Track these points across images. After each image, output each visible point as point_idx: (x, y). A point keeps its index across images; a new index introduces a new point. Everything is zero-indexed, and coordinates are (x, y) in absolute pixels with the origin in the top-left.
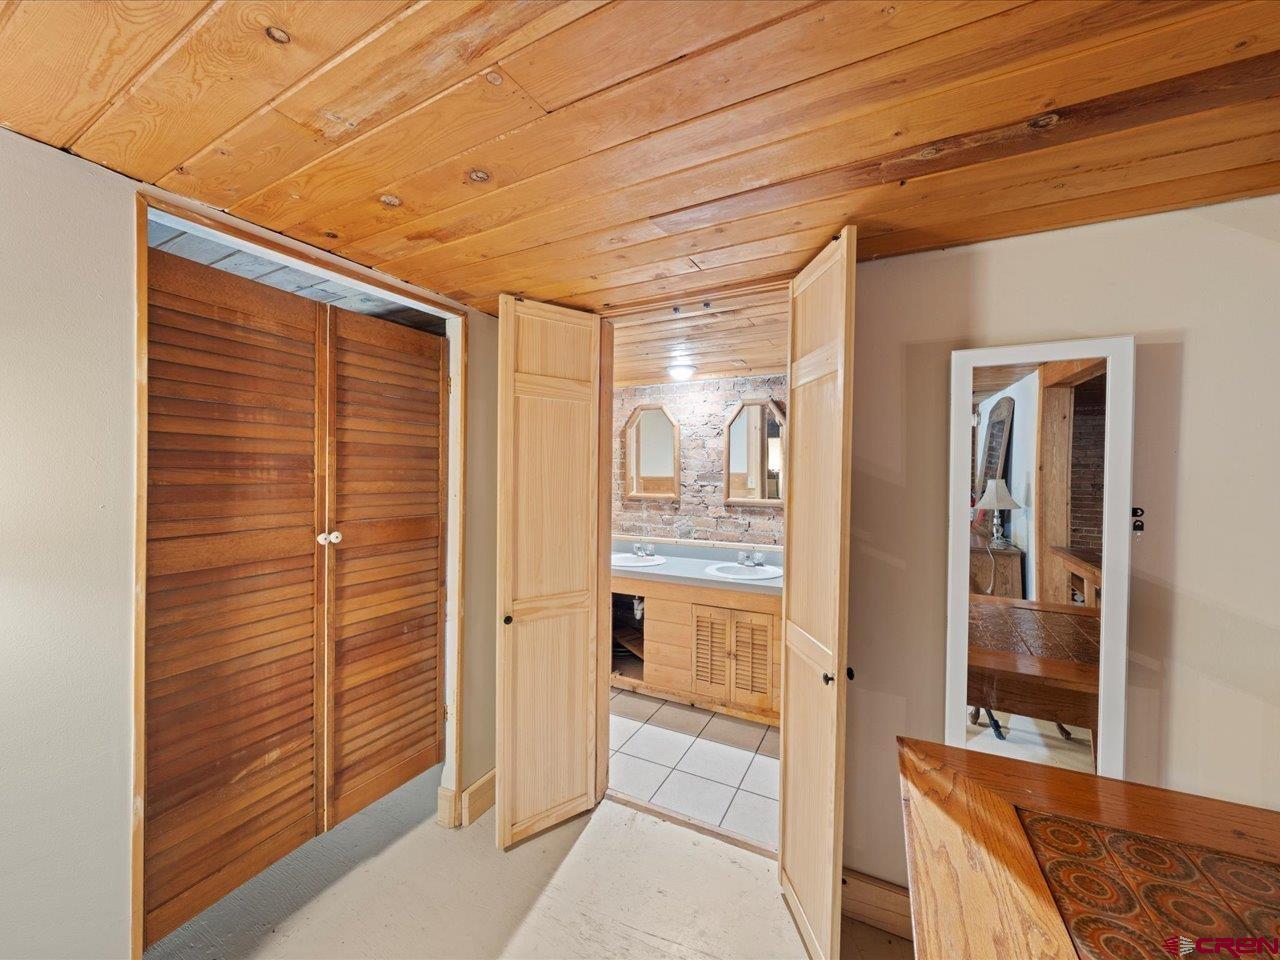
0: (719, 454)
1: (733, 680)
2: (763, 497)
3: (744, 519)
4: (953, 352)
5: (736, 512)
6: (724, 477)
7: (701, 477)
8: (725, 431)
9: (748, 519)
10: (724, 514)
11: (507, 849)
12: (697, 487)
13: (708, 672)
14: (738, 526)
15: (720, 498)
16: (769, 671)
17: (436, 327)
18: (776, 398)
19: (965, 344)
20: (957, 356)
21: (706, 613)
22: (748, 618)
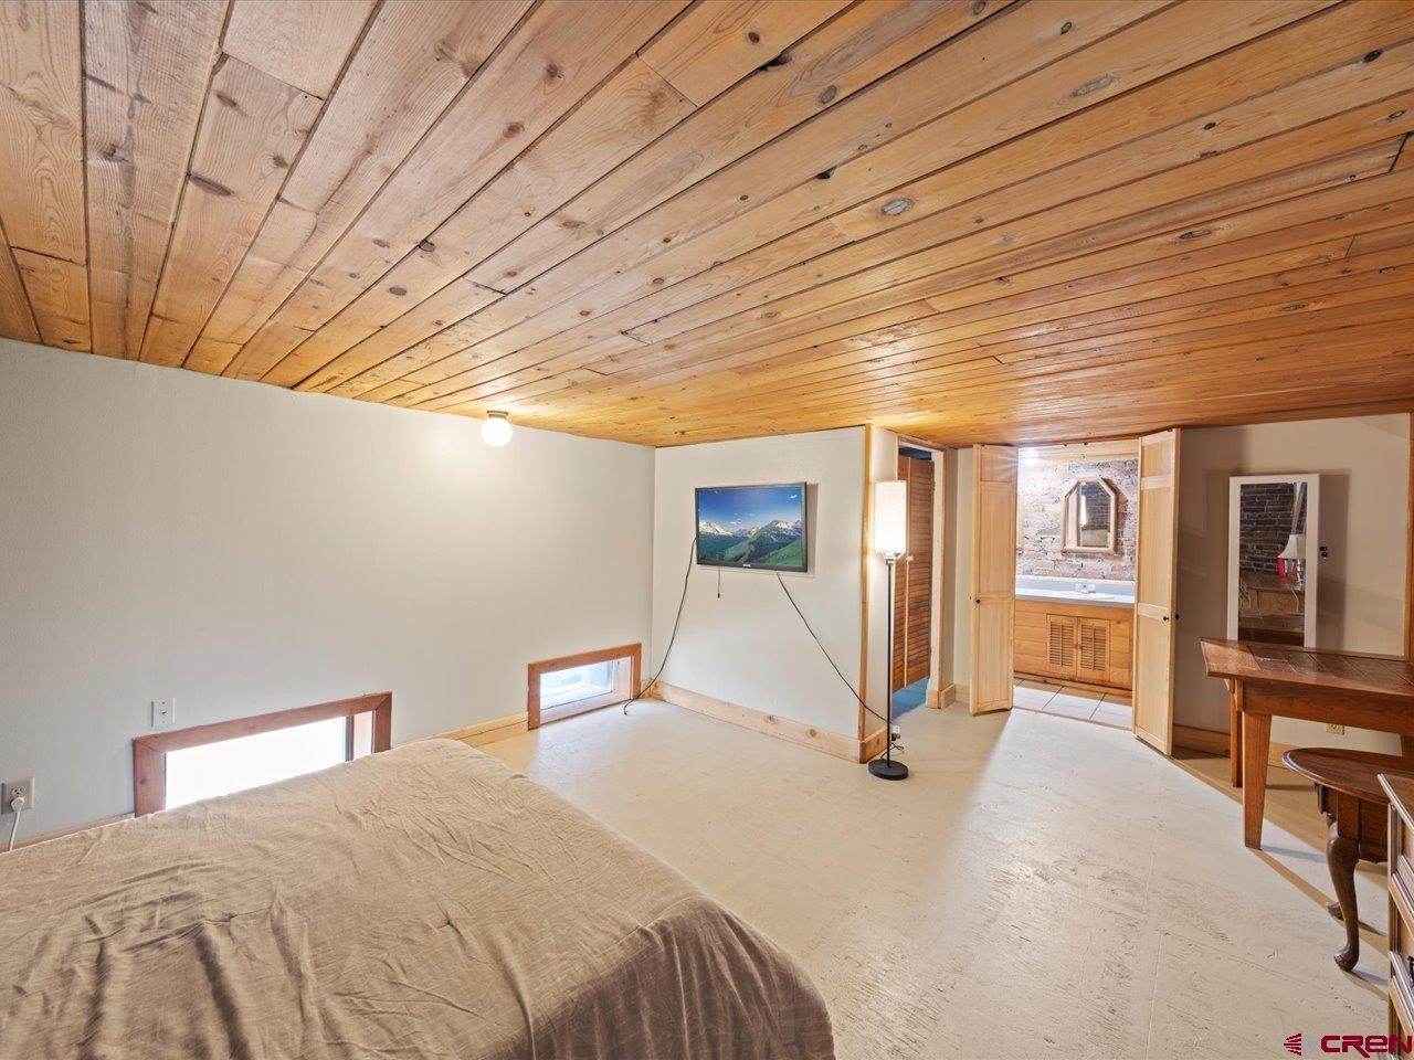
0: (1057, 516)
1: (1079, 662)
2: (1078, 545)
3: (1076, 562)
4: (1231, 479)
5: (1071, 557)
6: (1062, 532)
7: (1040, 532)
8: (1063, 500)
9: (1081, 561)
10: (1061, 558)
11: (974, 715)
12: (1039, 539)
13: (1059, 656)
14: (1072, 566)
15: (1058, 546)
16: (1107, 656)
17: (927, 457)
18: (1105, 477)
19: (1239, 473)
20: (1233, 480)
21: (1059, 620)
22: (1090, 623)
